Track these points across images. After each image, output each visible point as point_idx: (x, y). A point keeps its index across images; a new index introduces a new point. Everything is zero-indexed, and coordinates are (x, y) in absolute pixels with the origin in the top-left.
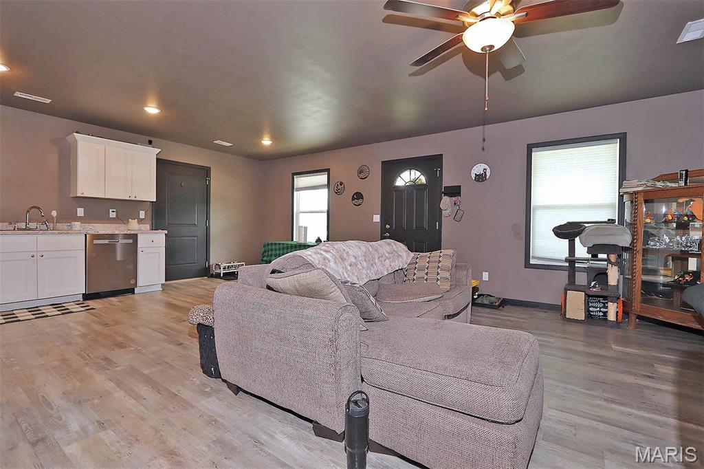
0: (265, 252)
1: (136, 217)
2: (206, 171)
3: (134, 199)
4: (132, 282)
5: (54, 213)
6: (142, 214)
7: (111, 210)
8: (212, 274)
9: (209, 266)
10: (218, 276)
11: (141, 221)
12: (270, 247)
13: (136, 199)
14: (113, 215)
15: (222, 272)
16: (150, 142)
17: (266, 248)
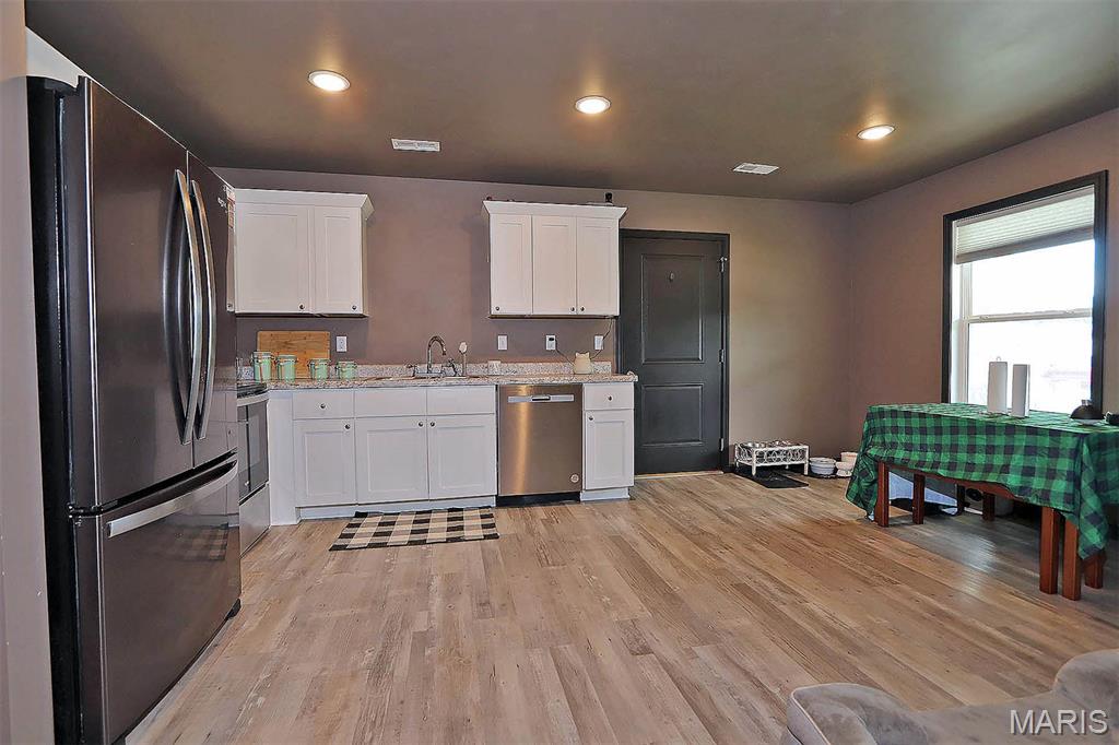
0: (872, 431)
1: (588, 348)
2: (721, 242)
3: (581, 313)
4: (574, 478)
5: (463, 347)
6: (598, 342)
7: (548, 337)
8: (734, 467)
9: (727, 448)
10: (745, 471)
11: (596, 356)
12: (888, 422)
13: (585, 313)
14: (551, 346)
15: (755, 465)
16: (609, 197)
17: (877, 423)
